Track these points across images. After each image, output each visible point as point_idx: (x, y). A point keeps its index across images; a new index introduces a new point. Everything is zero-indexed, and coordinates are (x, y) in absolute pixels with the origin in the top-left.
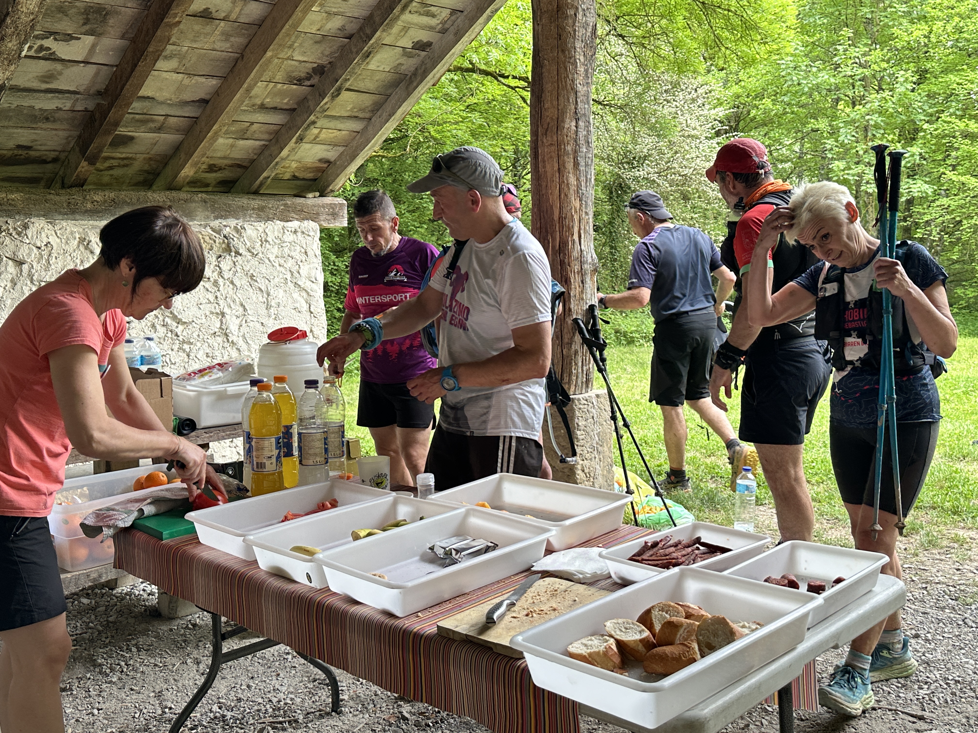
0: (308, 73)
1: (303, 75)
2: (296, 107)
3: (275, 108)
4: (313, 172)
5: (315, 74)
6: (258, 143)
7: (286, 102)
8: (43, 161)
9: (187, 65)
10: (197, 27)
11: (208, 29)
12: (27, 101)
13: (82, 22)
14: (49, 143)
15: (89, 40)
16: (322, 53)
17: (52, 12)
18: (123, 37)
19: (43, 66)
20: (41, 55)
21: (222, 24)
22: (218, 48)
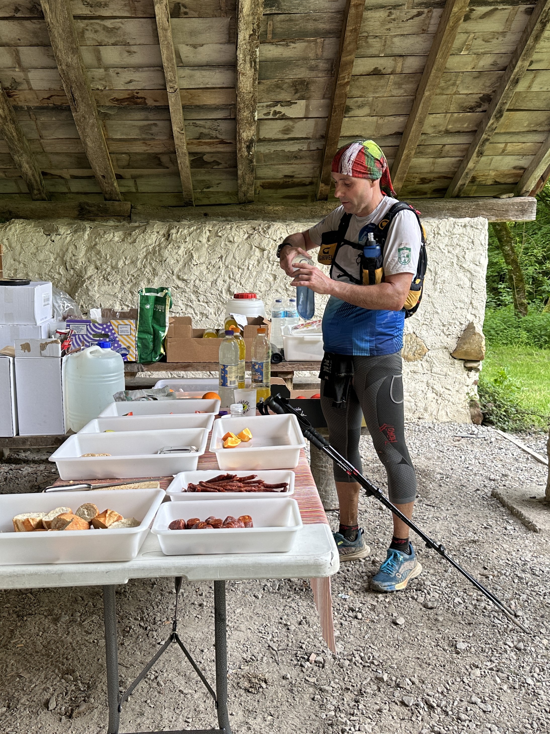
0: (476, 102)
1: (473, 104)
2: (476, 129)
3: (459, 132)
4: (512, 177)
5: (484, 102)
6: (453, 159)
7: (465, 126)
8: (302, 185)
9: (377, 110)
10: (374, 83)
11: (382, 82)
12: (279, 147)
13: (293, 92)
14: (303, 173)
15: (303, 103)
16: (483, 85)
17: (273, 88)
18: (324, 98)
19: (281, 124)
20: (277, 117)
21: (392, 77)
22: (396, 95)
